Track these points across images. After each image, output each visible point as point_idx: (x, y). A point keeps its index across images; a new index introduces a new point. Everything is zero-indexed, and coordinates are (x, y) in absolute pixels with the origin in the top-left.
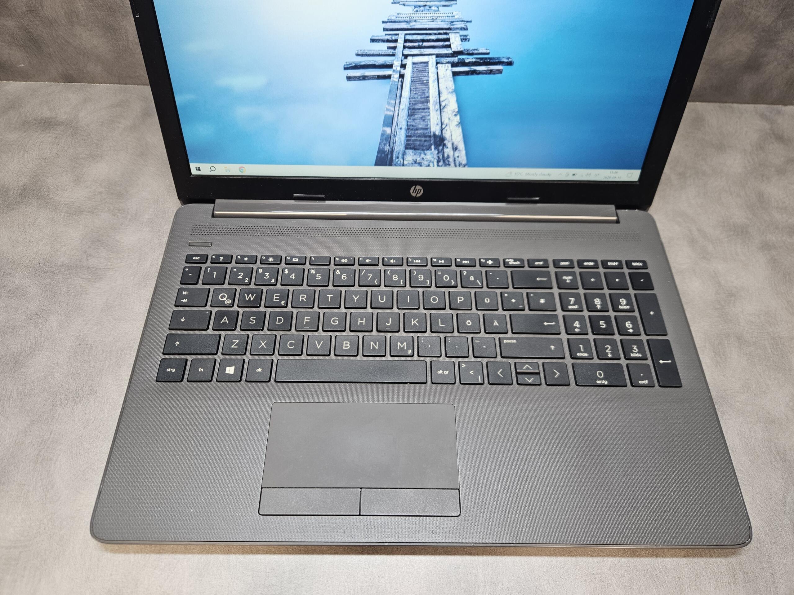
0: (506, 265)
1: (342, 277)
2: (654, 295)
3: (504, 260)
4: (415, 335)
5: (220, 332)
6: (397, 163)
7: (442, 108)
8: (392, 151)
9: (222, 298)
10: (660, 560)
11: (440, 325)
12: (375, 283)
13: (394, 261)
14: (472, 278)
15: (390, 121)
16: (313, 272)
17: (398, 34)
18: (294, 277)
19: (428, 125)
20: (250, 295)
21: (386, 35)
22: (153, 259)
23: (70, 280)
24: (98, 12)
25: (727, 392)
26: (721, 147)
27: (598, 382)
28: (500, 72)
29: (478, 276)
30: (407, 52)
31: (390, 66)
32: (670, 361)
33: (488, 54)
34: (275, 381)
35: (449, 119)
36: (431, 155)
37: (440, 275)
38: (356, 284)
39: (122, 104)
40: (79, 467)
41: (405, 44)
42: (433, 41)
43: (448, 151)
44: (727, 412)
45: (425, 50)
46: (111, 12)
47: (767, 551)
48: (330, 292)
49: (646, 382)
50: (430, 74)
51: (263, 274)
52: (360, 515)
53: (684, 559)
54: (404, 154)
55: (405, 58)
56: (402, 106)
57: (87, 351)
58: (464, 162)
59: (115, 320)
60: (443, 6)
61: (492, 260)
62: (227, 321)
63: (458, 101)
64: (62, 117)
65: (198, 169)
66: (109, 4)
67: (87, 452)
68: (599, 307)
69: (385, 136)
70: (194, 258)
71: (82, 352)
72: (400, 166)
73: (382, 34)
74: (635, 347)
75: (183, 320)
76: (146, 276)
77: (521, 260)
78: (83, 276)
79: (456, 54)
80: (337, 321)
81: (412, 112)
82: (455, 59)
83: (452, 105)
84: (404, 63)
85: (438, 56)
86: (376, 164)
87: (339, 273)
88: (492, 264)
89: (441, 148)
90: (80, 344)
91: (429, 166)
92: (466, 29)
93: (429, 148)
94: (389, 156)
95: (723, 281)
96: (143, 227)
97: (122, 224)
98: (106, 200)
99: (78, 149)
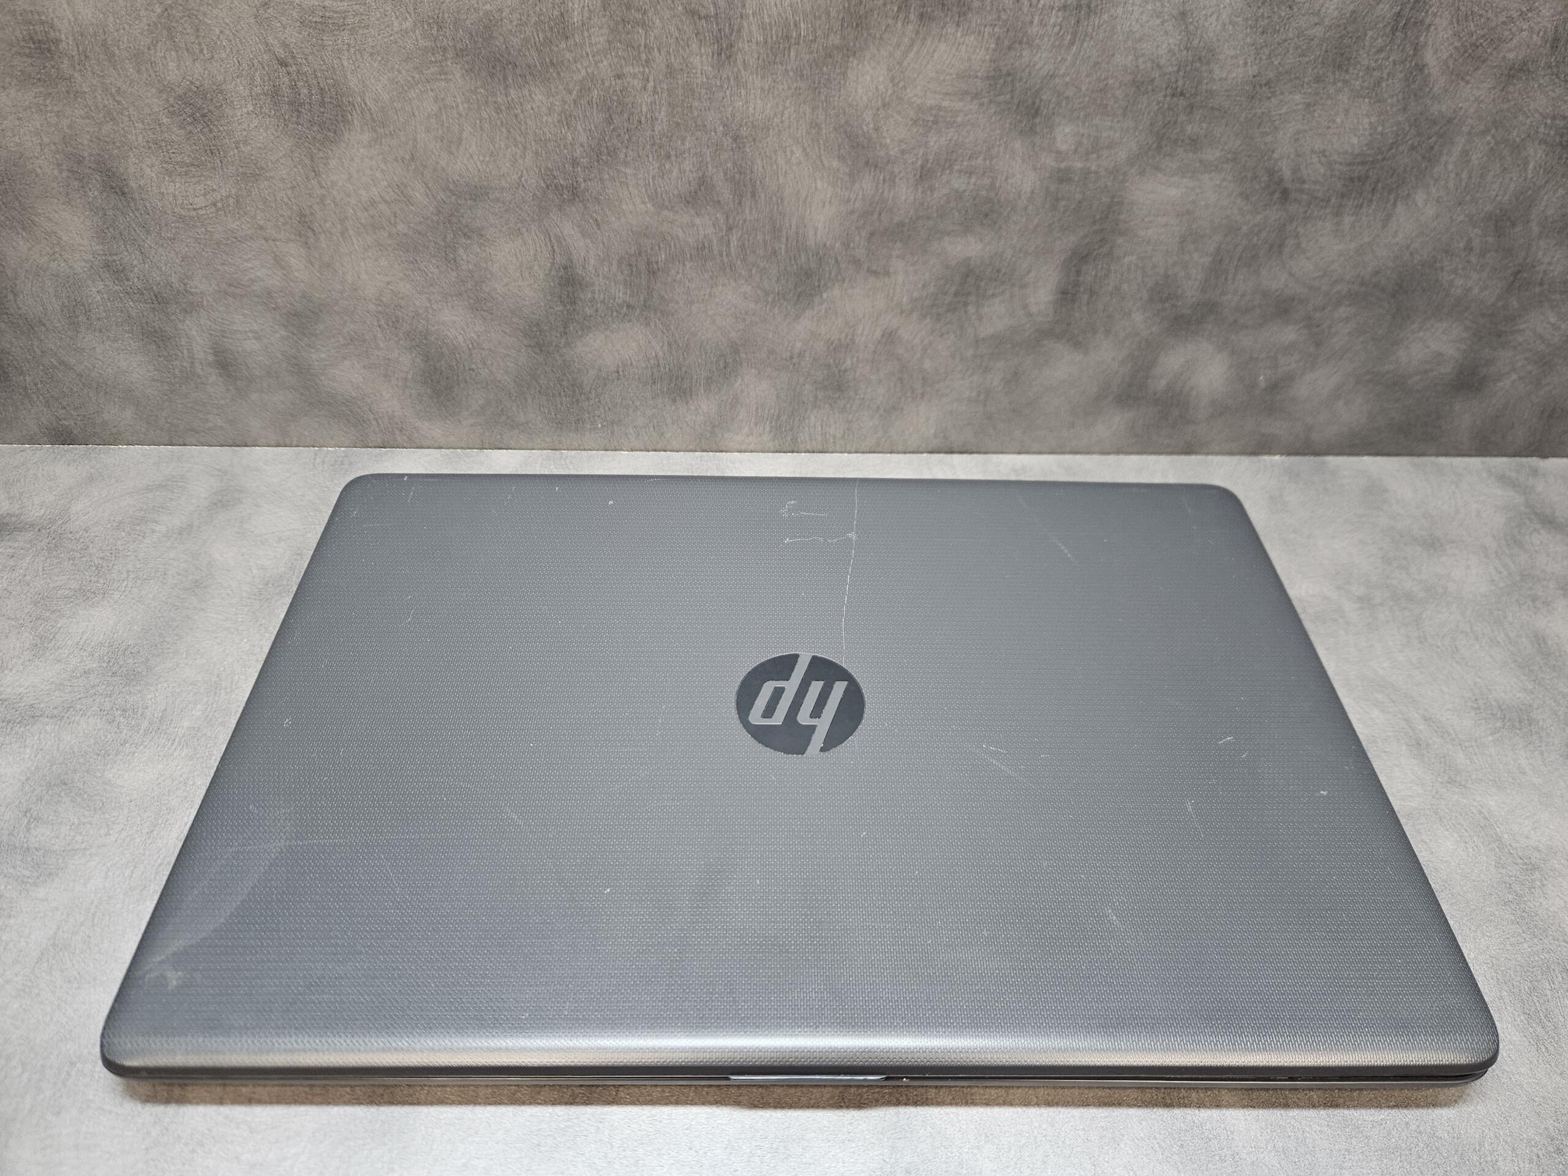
24: (131, 303)
26: (1433, 544)
39: (169, 483)
46: (159, 303)
64: (34, 512)
66: (155, 288)
78: (12, 871)
95: (1506, 836)
96: (174, 747)
97: (126, 742)
98: (98, 688)
99: (56, 579)
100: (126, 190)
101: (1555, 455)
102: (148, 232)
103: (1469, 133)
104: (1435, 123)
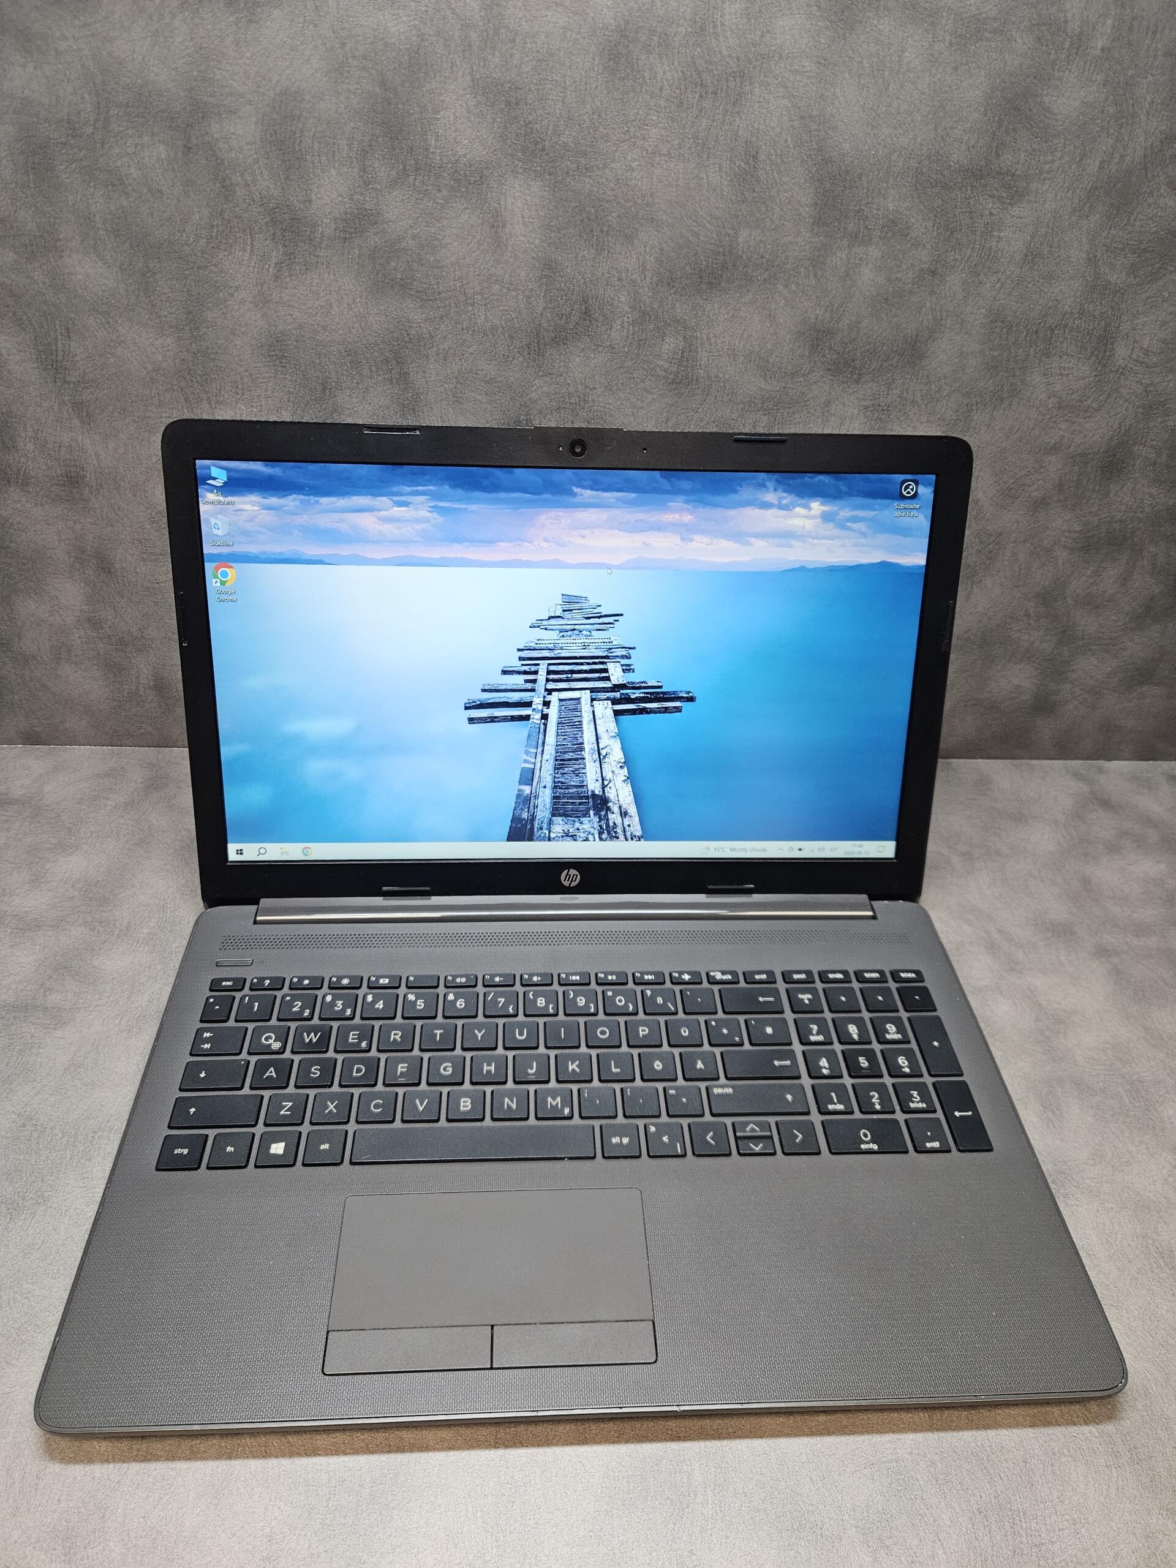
0: (712, 981)
1: (458, 1004)
2: (938, 1018)
3: (707, 974)
4: (575, 1087)
5: (262, 1092)
6: (540, 836)
7: (602, 757)
8: (533, 818)
9: (267, 1039)
10: (991, 1433)
11: (614, 1070)
12: (509, 1012)
13: (539, 978)
14: (660, 1000)
15: (530, 777)
16: (411, 997)
17: (538, 665)
18: (381, 1006)
19: (583, 782)
20: (312, 1034)
21: (522, 665)
22: (153, 993)
23: (14, 1027)
24: (101, 645)
25: (1068, 1163)
26: (1019, 818)
27: (863, 1146)
28: (678, 710)
29: (670, 996)
30: (551, 686)
31: (528, 704)
32: (970, 1113)
33: (660, 687)
34: (352, 1163)
35: (613, 772)
36: (590, 823)
37: (610, 997)
38: (479, 1013)
39: (113, 772)
40: (12, 1322)
41: (548, 676)
42: (586, 672)
43: (614, 817)
44: (1073, 1195)
45: (575, 683)
46: (121, 645)
47: (1163, 1411)
48: (439, 1026)
49: (936, 1145)
50: (584, 714)
51: (333, 1003)
52: (492, 1368)
53: (1030, 1430)
54: (550, 822)
55: (548, 694)
56: (545, 757)
57: (35, 1135)
58: (639, 833)
59: (86, 1086)
60: (597, 630)
61: (688, 973)
62: (274, 1074)
63: (623, 749)
64: (17, 792)
65: (240, 852)
66: (120, 634)
67: (26, 1298)
68: (856, 1037)
69: (522, 798)
70: (224, 983)
71: (28, 1138)
72: (545, 840)
73: (517, 665)
74: (915, 1093)
75: (203, 1075)
76: (140, 1018)
77: (734, 973)
78: (37, 1021)
79: (616, 688)
80: (451, 1069)
81: (560, 764)
82: (617, 695)
83: (615, 753)
84: (547, 699)
85: (592, 690)
86: (508, 840)
87: (453, 998)
88: (689, 979)
89: (603, 813)
90: (24, 1126)
91: (587, 840)
92: (629, 657)
93: (586, 814)
94: (529, 826)
95: (1044, 1003)
96: (138, 945)
97: (105, 942)
98: (80, 908)
99: (40, 836)
100: (112, 570)
101: (1116, 759)
102: (122, 597)
103: (1015, 542)
104: (991, 535)
